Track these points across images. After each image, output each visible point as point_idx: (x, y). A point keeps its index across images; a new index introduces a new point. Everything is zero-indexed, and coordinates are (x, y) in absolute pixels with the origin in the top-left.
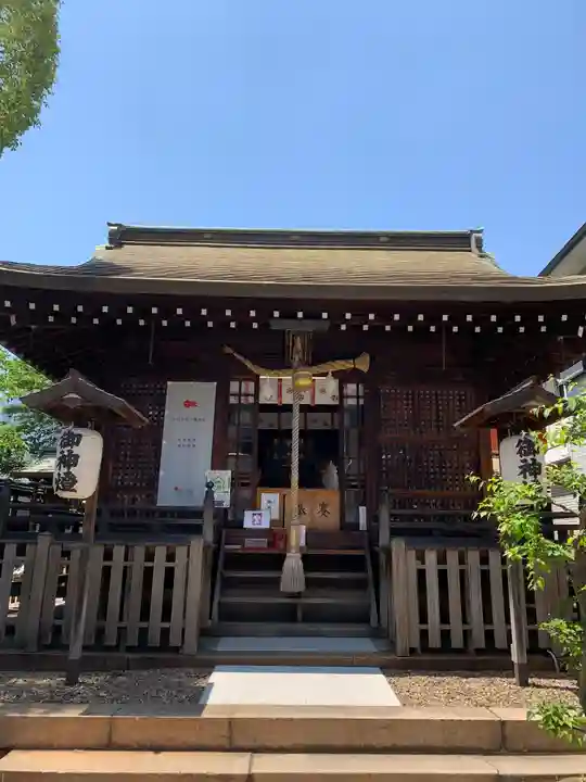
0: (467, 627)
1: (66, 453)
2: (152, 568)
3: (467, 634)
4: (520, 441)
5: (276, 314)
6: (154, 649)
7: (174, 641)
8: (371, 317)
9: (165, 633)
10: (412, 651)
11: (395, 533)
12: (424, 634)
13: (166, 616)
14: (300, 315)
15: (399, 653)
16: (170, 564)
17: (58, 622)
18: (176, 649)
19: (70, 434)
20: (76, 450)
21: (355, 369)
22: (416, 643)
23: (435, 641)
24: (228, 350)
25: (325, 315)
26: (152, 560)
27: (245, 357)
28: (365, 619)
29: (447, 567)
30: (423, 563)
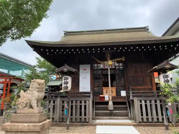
0: (152, 117)
1: (66, 82)
2: (81, 105)
3: (152, 119)
4: (163, 75)
5: (104, 49)
6: (83, 122)
7: (87, 120)
8: (126, 48)
9: (85, 119)
10: (140, 122)
11: (133, 96)
12: (142, 119)
13: (85, 115)
14: (109, 49)
15: (137, 123)
16: (85, 104)
17: (63, 117)
18: (88, 122)
19: (66, 77)
20: (68, 81)
21: (122, 60)
22: (141, 121)
23: (145, 120)
24: (93, 57)
25: (115, 49)
26: (81, 103)
27: (97, 59)
28: (128, 116)
29: (147, 104)
30: (141, 103)
